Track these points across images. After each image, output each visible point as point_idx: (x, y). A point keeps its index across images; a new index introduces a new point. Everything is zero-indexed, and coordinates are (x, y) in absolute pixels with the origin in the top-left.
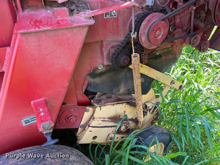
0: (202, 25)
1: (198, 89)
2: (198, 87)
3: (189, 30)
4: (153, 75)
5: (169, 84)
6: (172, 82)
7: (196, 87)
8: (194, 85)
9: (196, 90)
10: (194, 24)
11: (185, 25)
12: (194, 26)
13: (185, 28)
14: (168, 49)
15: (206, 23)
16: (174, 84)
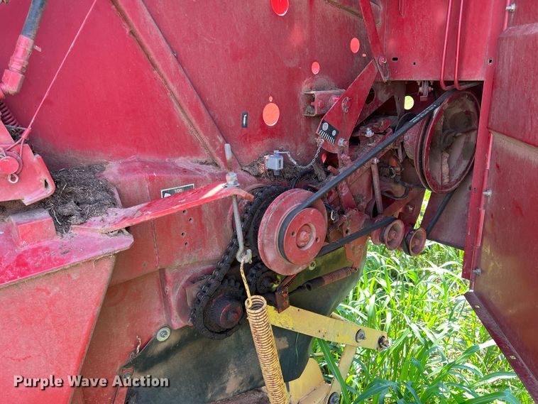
0: (399, 190)
1: (422, 340)
2: (422, 336)
3: (373, 205)
4: (310, 326)
5: (352, 341)
6: (358, 336)
7: (418, 335)
8: (411, 329)
9: (419, 343)
10: (381, 192)
11: (363, 197)
12: (383, 197)
13: (363, 204)
14: (333, 252)
15: (406, 184)
16: (363, 338)
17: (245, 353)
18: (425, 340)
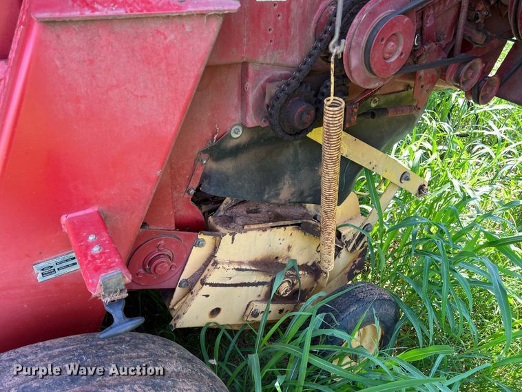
0: (479, 38)
1: (461, 194)
2: (462, 191)
3: (450, 49)
4: (363, 156)
5: (397, 181)
6: (404, 177)
7: (458, 189)
8: (452, 183)
9: (457, 196)
10: (464, 35)
11: (444, 35)
12: (464, 40)
13: (443, 43)
14: (397, 94)
15: (489, 33)
16: (408, 180)
17: (300, 169)
18: (464, 194)
